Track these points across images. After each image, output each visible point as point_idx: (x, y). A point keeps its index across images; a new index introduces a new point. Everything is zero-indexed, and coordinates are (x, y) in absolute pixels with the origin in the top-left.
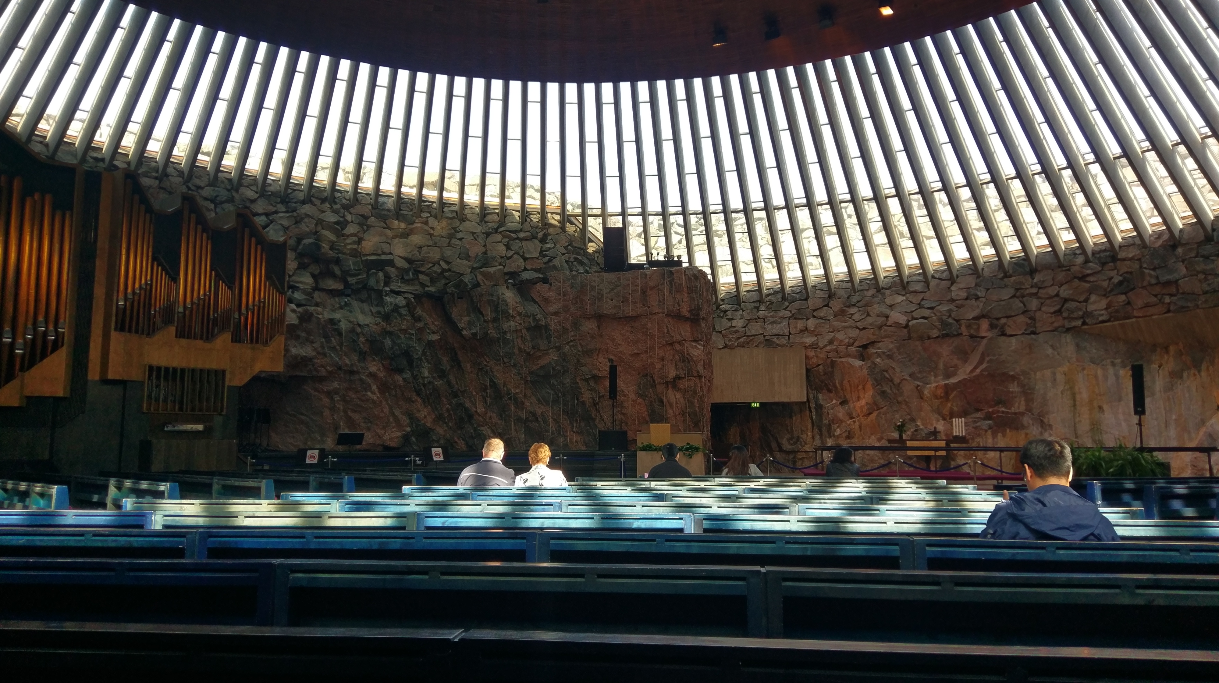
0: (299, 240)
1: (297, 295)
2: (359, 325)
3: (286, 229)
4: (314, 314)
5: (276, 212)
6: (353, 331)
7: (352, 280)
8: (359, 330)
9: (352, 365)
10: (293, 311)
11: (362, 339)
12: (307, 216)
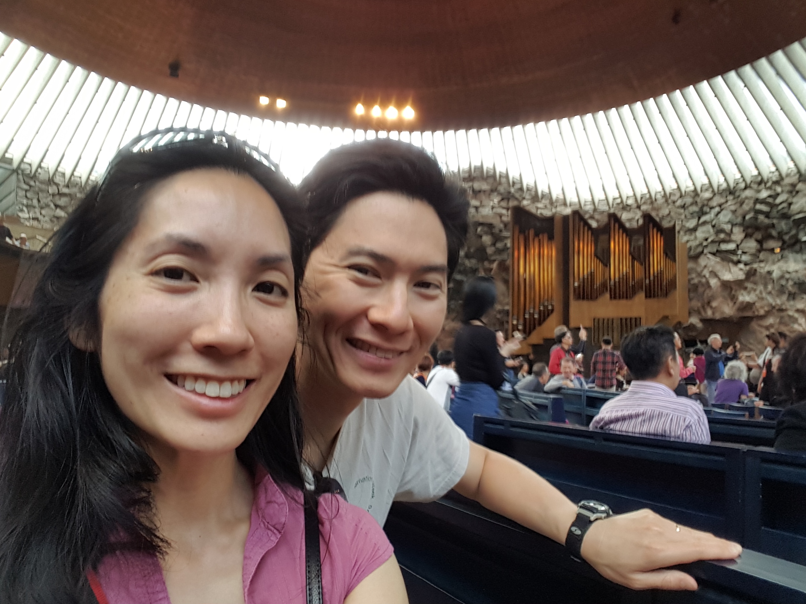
0: (744, 218)
1: (745, 258)
2: (789, 273)
3: (734, 212)
4: (758, 270)
5: (727, 202)
6: (782, 277)
7: (786, 238)
8: (787, 276)
9: (782, 305)
10: (741, 269)
11: (791, 283)
12: (747, 198)
